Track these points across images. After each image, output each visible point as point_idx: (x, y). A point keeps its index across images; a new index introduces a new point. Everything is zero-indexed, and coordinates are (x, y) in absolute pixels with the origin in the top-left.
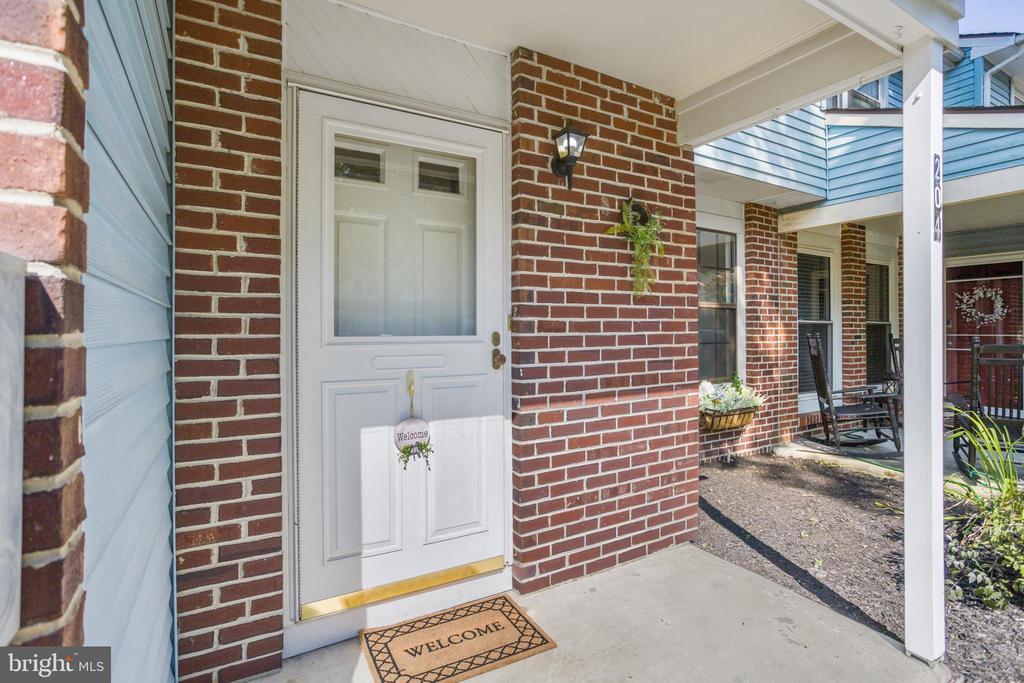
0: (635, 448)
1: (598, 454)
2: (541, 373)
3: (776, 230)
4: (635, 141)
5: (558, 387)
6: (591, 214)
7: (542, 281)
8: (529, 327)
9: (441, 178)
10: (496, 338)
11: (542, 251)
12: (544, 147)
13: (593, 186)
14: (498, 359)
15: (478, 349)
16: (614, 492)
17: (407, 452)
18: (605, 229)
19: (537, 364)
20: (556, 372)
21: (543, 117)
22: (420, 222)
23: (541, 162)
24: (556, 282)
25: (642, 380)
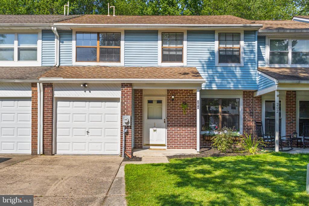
0: (184, 134)
1: (178, 134)
2: (170, 124)
3: (253, 96)
4: (185, 94)
5: (172, 125)
6: (178, 104)
7: (170, 113)
8: (168, 118)
9: (160, 102)
10: (165, 120)
11: (170, 110)
12: (170, 97)
13: (178, 101)
14: (165, 122)
15: (162, 121)
16: (181, 139)
17: (154, 131)
18: (179, 106)
19: (169, 123)
20: (172, 124)
21: (170, 94)
22: (157, 107)
23: (170, 99)
24: (172, 113)
25: (186, 125)
